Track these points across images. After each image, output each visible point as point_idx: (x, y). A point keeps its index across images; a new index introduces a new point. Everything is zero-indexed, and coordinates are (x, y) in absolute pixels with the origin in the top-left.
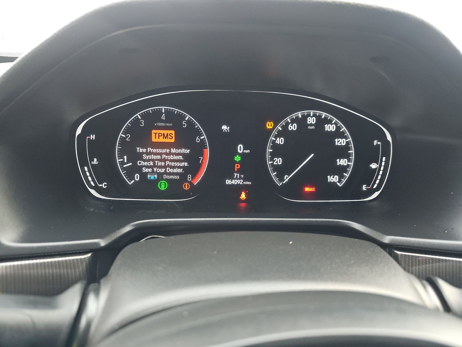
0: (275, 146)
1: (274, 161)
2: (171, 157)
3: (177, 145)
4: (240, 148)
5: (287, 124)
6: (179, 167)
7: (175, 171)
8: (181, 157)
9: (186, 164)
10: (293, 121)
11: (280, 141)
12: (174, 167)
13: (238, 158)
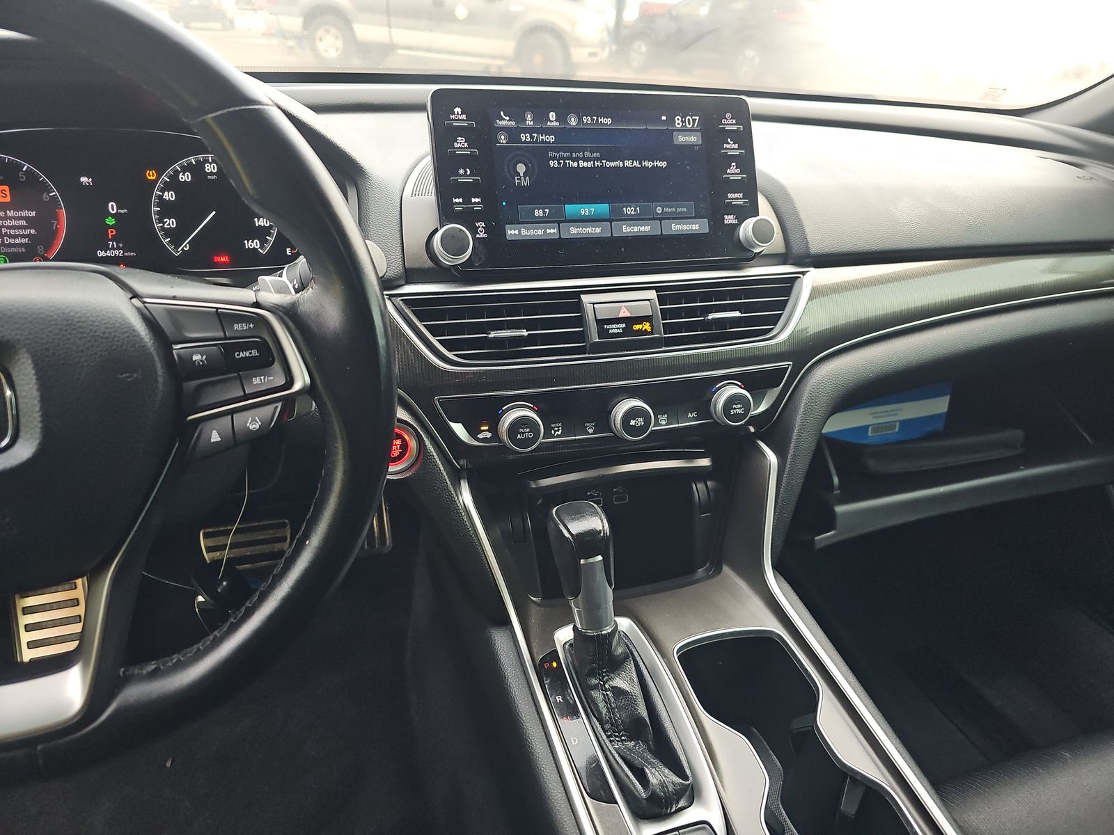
0: (161, 202)
1: (164, 223)
2: (8, 223)
3: (14, 205)
4: (112, 207)
5: (177, 173)
6: (23, 236)
7: (18, 241)
8: (23, 222)
9: (33, 231)
10: (184, 169)
11: (169, 196)
12: (15, 236)
13: (110, 221)
